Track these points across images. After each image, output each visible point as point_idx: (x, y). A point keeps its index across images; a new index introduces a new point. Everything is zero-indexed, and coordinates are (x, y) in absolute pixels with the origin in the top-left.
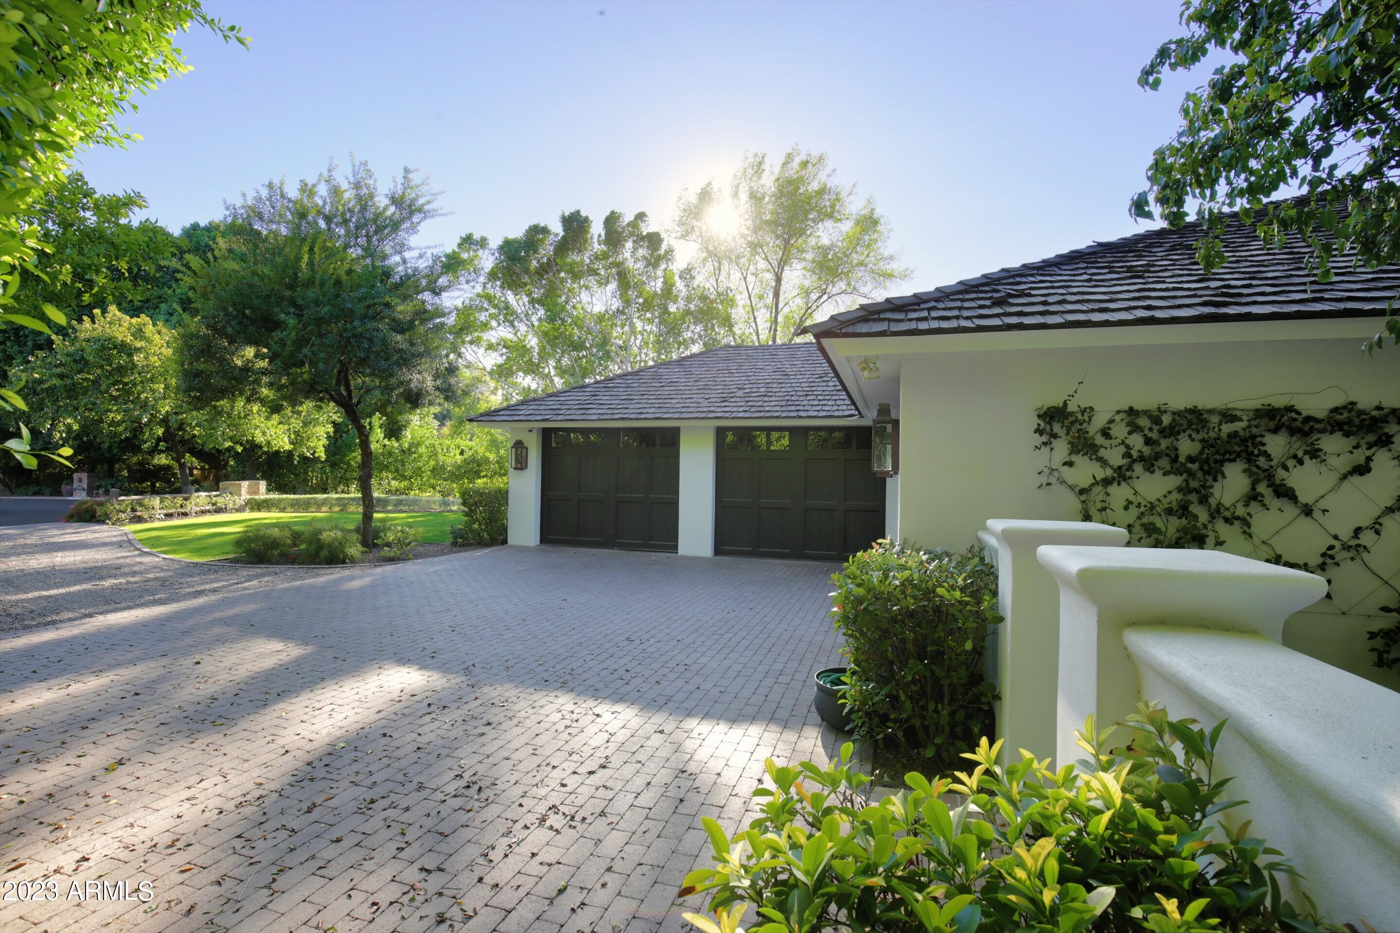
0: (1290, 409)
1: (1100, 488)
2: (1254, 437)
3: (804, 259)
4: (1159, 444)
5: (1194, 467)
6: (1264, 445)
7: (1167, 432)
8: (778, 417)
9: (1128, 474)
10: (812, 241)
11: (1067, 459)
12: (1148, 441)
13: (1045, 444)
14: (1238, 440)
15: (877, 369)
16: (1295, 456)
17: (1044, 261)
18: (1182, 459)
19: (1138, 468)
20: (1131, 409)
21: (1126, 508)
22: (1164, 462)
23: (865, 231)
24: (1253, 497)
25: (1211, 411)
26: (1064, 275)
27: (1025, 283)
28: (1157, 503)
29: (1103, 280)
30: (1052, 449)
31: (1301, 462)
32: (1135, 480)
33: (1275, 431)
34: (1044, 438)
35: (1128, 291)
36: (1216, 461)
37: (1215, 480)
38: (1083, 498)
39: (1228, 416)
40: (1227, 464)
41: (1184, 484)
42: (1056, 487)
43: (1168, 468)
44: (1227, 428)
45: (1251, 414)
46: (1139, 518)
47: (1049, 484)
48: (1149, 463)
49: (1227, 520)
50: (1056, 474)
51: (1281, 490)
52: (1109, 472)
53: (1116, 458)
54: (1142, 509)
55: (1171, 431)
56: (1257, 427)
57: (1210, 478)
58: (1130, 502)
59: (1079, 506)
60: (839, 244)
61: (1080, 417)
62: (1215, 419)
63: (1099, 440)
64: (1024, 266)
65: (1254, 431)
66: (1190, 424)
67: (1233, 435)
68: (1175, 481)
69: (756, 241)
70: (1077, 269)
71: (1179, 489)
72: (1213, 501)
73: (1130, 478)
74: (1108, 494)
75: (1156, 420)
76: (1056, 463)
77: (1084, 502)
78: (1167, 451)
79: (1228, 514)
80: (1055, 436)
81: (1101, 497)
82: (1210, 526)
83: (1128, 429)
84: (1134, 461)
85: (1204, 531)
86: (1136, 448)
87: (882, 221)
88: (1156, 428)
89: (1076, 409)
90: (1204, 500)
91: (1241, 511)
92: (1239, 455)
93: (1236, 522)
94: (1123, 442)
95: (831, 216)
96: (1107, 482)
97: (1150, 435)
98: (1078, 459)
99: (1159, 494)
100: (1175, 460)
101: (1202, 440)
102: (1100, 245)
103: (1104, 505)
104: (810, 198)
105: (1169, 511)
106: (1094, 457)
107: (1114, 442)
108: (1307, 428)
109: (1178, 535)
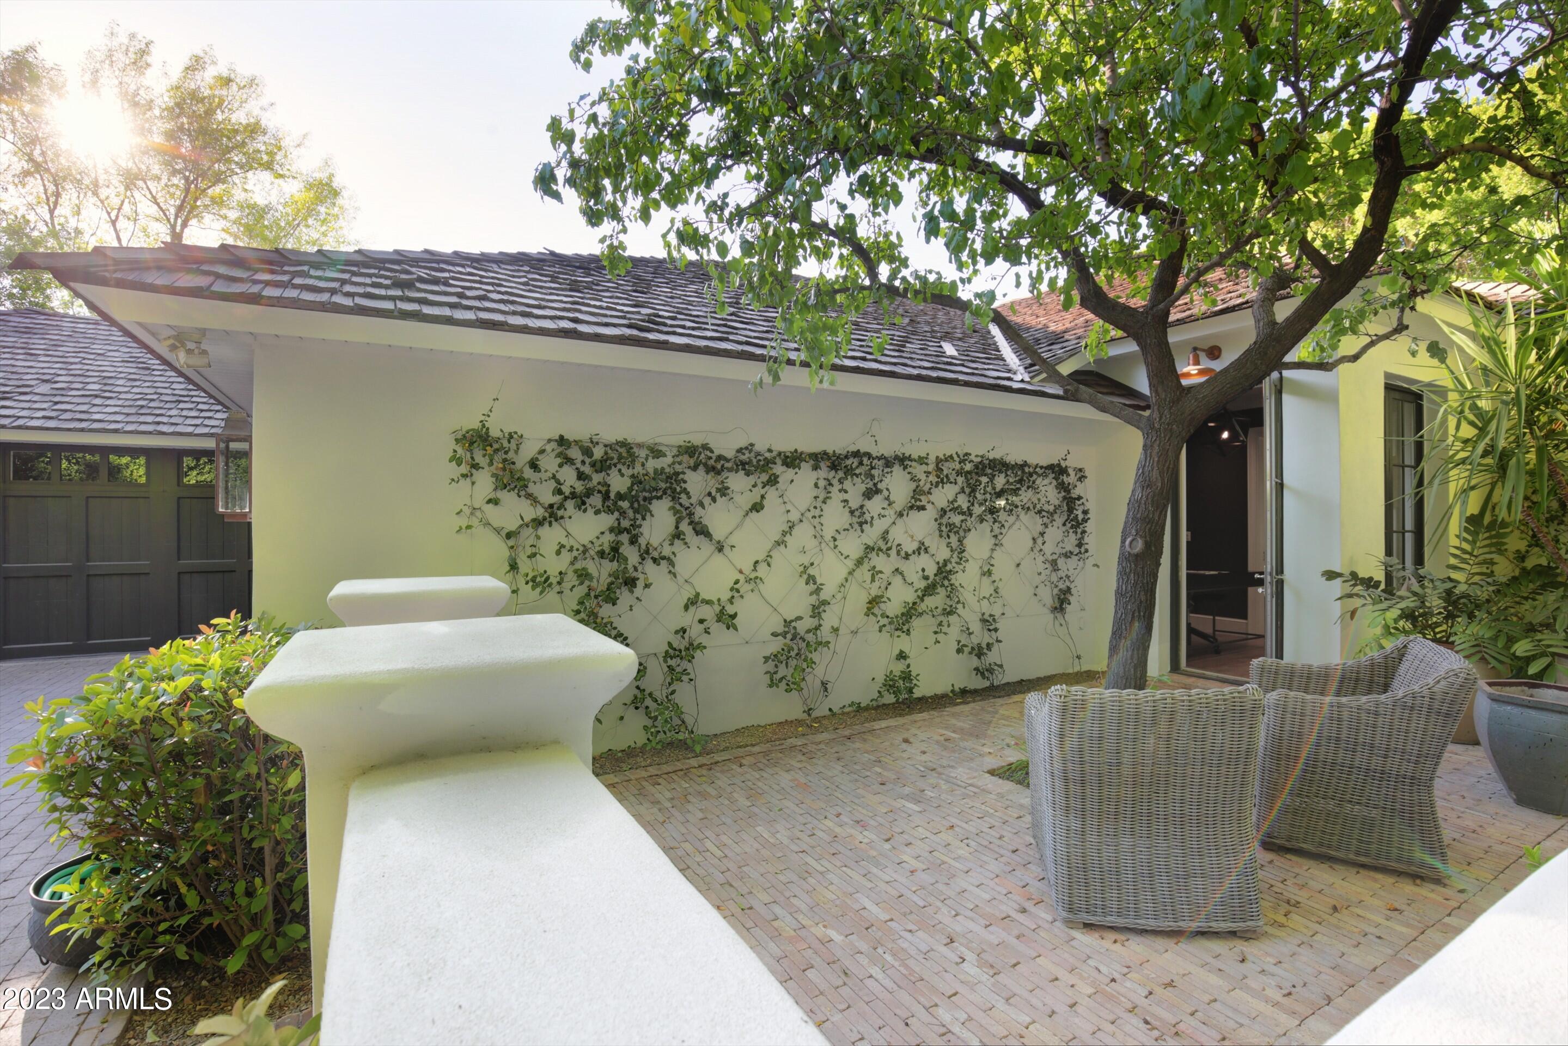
0: (705, 447)
1: (530, 530)
2: (677, 474)
3: (225, 217)
4: (591, 479)
5: (625, 504)
6: (685, 482)
7: (598, 465)
8: (116, 431)
9: (560, 513)
10: (238, 195)
11: (492, 496)
12: (581, 476)
13: (464, 476)
14: (664, 477)
15: (204, 352)
16: (709, 494)
17: (483, 254)
18: (612, 495)
19: (570, 504)
20: (562, 437)
21: (558, 553)
22: (596, 500)
23: (320, 200)
24: (677, 535)
25: (640, 446)
26: (502, 272)
27: (450, 271)
28: (590, 546)
29: (541, 287)
30: (473, 483)
31: (714, 500)
32: (567, 520)
33: (695, 468)
34: (464, 469)
35: (561, 301)
36: (645, 499)
37: (644, 519)
38: (511, 542)
39: (656, 452)
40: (654, 501)
41: (616, 525)
42: (479, 530)
43: (599, 506)
44: (652, 464)
45: (675, 451)
46: (572, 563)
47: (469, 527)
48: (581, 500)
49: (655, 560)
50: (478, 514)
51: (698, 528)
52: (540, 512)
53: (546, 495)
54: (575, 553)
55: (602, 466)
56: (680, 463)
57: (639, 516)
58: (563, 546)
59: (506, 553)
60: (281, 208)
61: (506, 444)
62: (643, 453)
63: (528, 473)
64: (456, 253)
65: (678, 468)
66: (620, 457)
67: (658, 472)
68: (608, 520)
69: (135, 170)
70: (519, 271)
71: (611, 530)
72: (643, 542)
73: (562, 517)
74: (538, 537)
75: (587, 452)
76: (479, 501)
77: (512, 547)
78: (600, 487)
79: (655, 554)
80: (475, 466)
81: (531, 541)
82: (640, 568)
83: (559, 460)
84: (566, 498)
85: (635, 574)
86: (568, 484)
87: (345, 193)
88: (588, 461)
89: (499, 434)
90: (633, 541)
91: (667, 551)
92: (665, 493)
93: (664, 563)
94: (554, 477)
95: (268, 166)
96: (538, 523)
97: (582, 469)
98: (503, 495)
99: (591, 535)
100: (606, 496)
101: (633, 476)
102: (552, 253)
103: (534, 550)
104: (236, 132)
105: (602, 554)
106: (523, 493)
107: (544, 476)
108: (719, 467)
109: (610, 580)
